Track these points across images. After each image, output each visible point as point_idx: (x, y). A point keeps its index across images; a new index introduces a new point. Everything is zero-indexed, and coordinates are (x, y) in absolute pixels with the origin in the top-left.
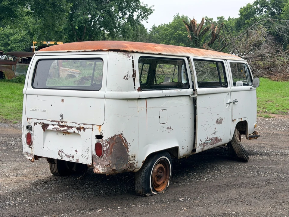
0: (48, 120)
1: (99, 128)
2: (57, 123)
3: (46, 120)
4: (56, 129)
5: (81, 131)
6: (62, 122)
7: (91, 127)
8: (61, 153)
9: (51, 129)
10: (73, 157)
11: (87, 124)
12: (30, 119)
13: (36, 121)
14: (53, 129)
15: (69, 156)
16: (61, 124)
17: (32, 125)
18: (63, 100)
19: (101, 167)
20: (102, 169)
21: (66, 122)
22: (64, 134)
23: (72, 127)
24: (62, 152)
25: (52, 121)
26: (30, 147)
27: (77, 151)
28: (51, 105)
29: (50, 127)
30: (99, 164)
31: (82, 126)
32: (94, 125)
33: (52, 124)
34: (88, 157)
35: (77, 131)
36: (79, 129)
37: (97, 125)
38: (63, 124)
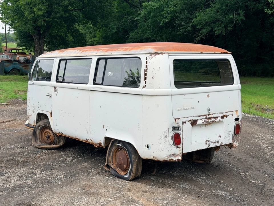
0: (196, 116)
1: (237, 113)
2: (205, 117)
3: (194, 116)
4: (206, 122)
5: (224, 119)
6: (209, 115)
7: (231, 113)
8: (207, 143)
9: (201, 123)
10: (218, 142)
11: (228, 112)
12: (178, 119)
13: (184, 120)
14: (203, 123)
15: (215, 142)
16: (208, 117)
17: (181, 124)
18: (208, 96)
19: (237, 142)
20: (238, 143)
21: (212, 114)
22: (206, 125)
23: (217, 117)
24: (209, 141)
25: (200, 116)
26: (178, 147)
27: (220, 136)
28: (199, 102)
29: (199, 122)
30: (236, 140)
31: (225, 114)
32: (233, 111)
33: (200, 119)
34: (229, 137)
35: (221, 120)
36: (223, 117)
37: (235, 111)
38: (210, 116)
